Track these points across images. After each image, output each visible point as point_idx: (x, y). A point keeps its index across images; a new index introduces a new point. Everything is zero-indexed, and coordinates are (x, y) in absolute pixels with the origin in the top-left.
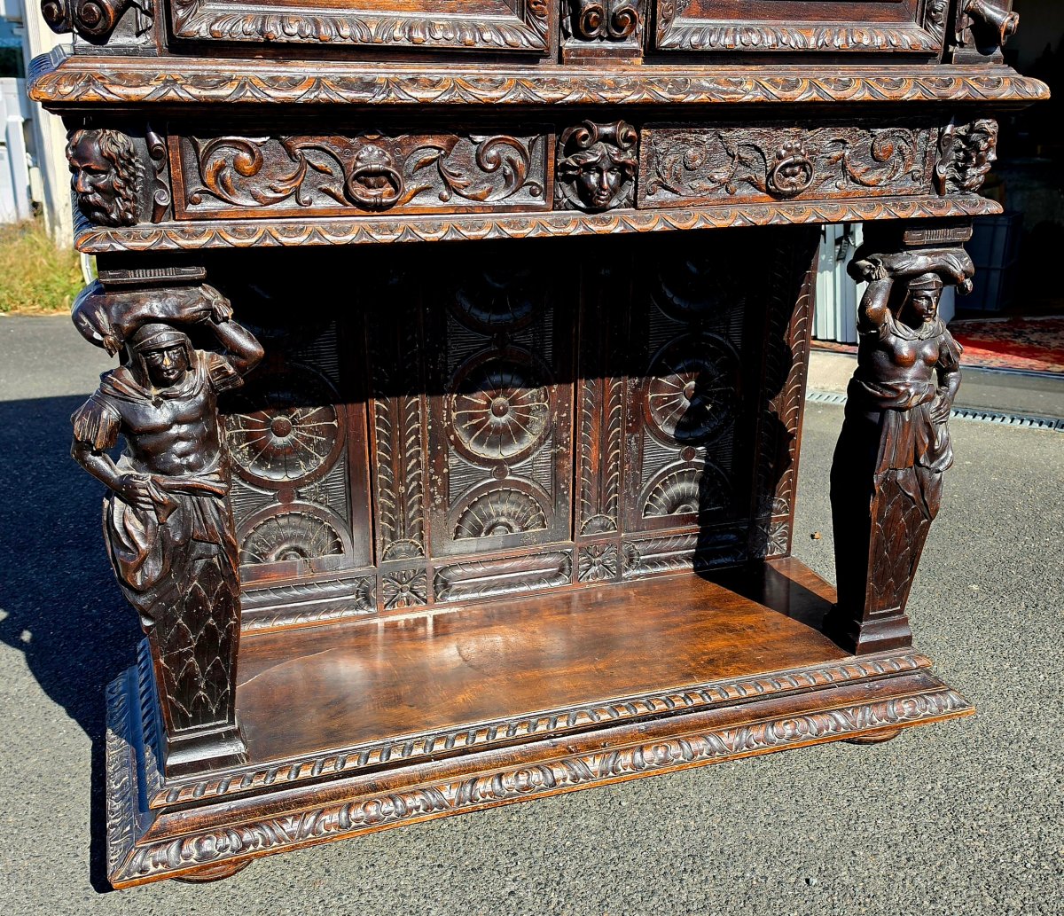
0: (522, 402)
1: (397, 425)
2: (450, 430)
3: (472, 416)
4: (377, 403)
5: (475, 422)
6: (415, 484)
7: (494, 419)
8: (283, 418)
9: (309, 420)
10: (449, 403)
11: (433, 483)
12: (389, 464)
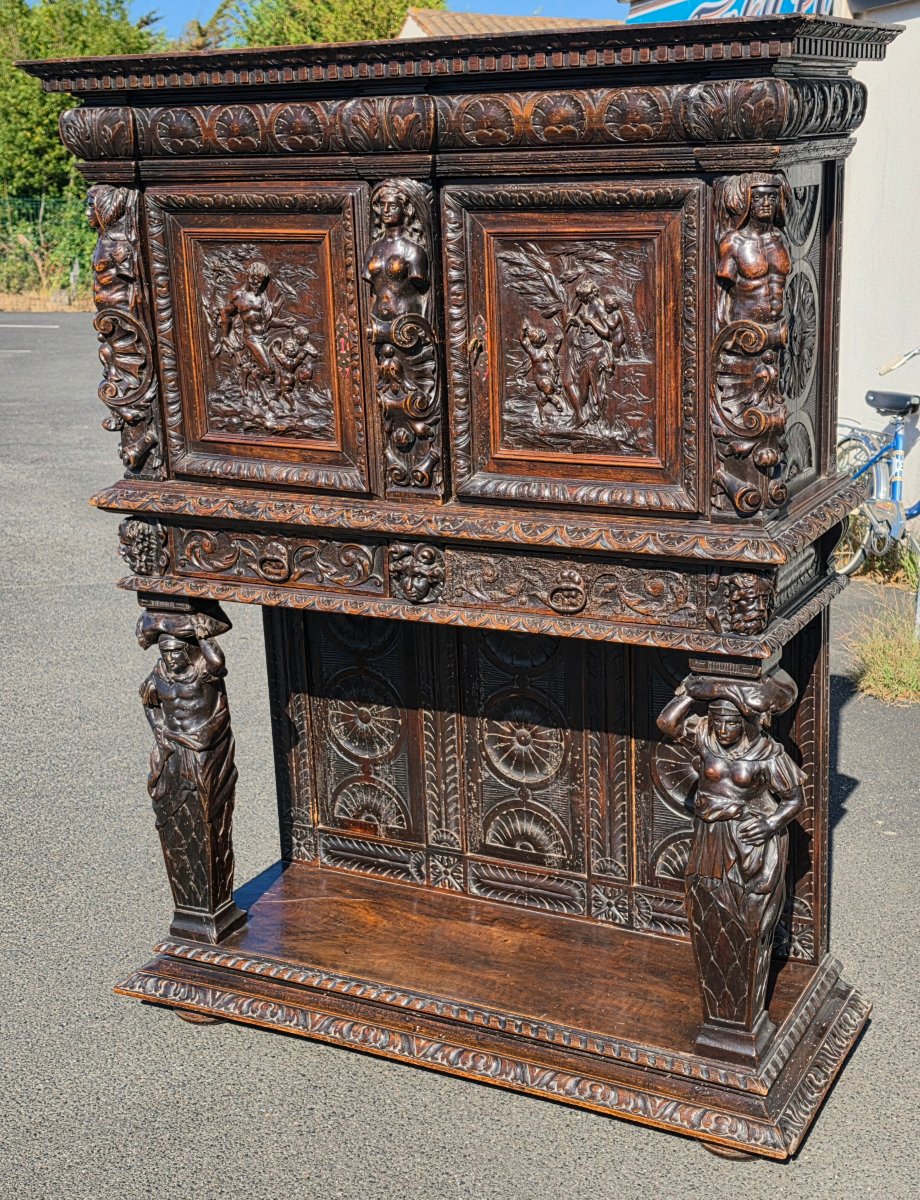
0: (541, 737)
1: (440, 731)
2: (482, 747)
3: (501, 740)
4: (425, 712)
5: (502, 745)
6: (453, 785)
7: (517, 745)
8: (365, 709)
9: (381, 715)
10: (481, 724)
11: (470, 789)
12: (435, 763)
